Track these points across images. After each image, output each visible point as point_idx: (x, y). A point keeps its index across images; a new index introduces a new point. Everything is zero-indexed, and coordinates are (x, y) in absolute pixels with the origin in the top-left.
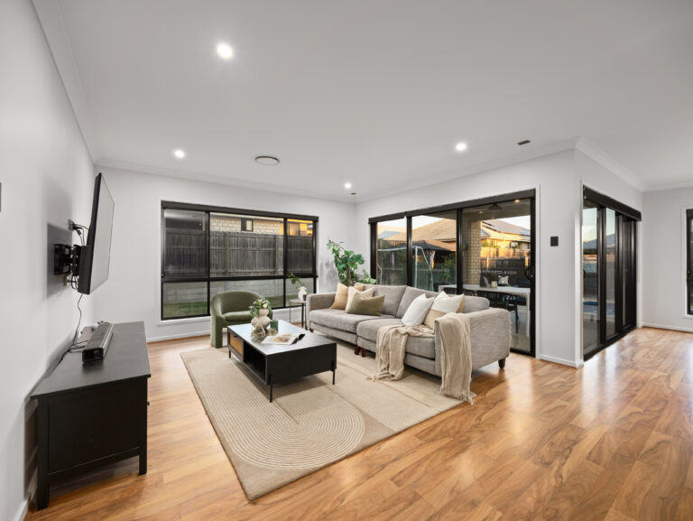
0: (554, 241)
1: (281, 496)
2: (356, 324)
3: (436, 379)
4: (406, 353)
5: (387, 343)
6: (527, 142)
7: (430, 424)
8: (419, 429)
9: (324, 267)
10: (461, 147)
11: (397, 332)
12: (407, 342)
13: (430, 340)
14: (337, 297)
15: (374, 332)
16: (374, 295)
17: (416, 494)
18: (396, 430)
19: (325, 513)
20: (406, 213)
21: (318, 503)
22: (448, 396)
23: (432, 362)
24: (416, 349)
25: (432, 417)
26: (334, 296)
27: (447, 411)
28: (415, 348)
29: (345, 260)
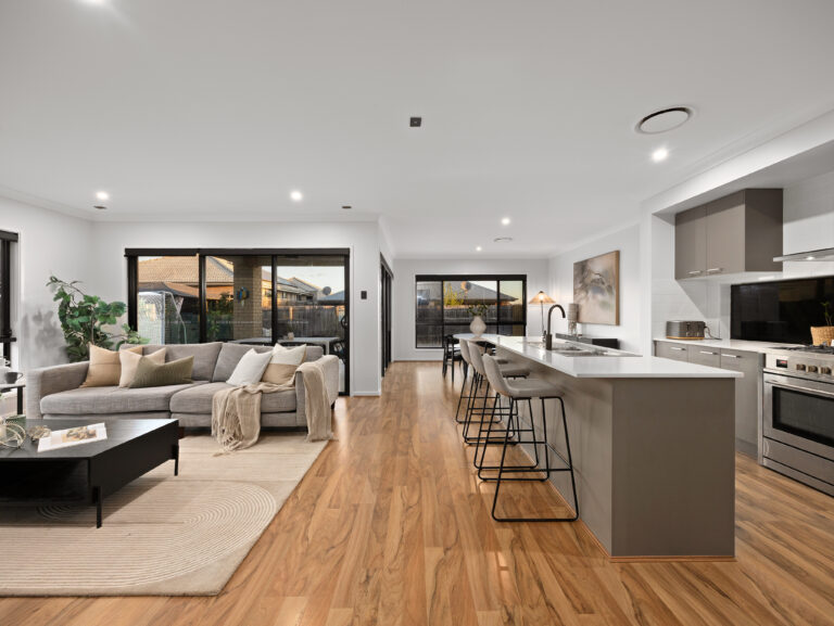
0: (364, 295)
1: (245, 574)
2: (168, 398)
3: (300, 430)
4: (262, 413)
5: (233, 408)
6: (349, 207)
7: (319, 464)
8: (315, 471)
9: (32, 324)
10: (296, 196)
11: (245, 392)
12: (262, 401)
13: (290, 393)
14: (91, 368)
15: (209, 400)
16: (167, 358)
17: (355, 506)
18: (298, 479)
19: (303, 554)
20: (198, 250)
21: (290, 552)
22: (314, 441)
23: (293, 415)
24: (274, 405)
25: (316, 460)
26: (87, 367)
27: (323, 451)
28: (272, 405)
29: (84, 311)
